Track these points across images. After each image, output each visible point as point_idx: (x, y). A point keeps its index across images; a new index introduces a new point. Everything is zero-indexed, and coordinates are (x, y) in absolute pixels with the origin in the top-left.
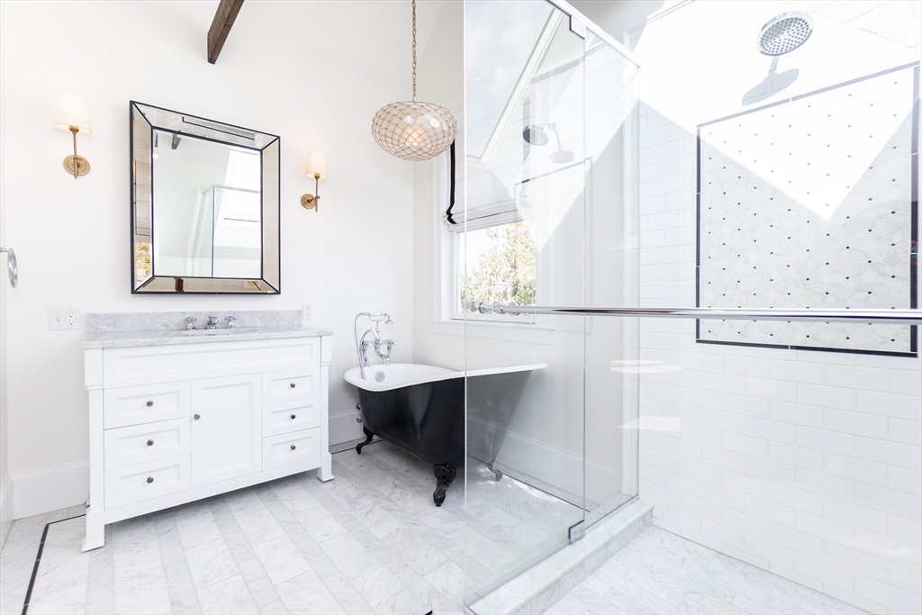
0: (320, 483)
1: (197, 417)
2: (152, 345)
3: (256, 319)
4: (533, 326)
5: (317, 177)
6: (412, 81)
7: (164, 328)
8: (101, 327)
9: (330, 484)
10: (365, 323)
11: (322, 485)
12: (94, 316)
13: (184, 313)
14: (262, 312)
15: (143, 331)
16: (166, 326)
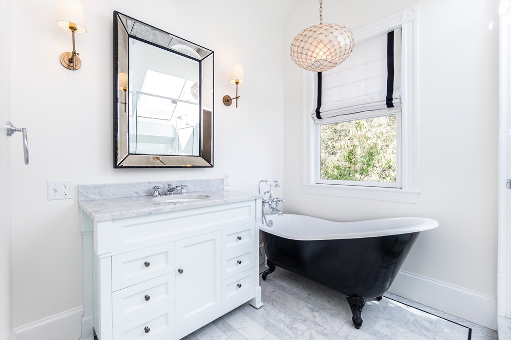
0: (255, 310)
1: (181, 271)
2: (150, 214)
3: (197, 186)
4: (401, 190)
5: (237, 83)
6: (319, 12)
7: (136, 195)
8: (90, 196)
9: (262, 310)
10: (264, 187)
11: (257, 311)
12: (85, 187)
13: (150, 183)
14: (200, 180)
15: (121, 198)
16: (137, 193)
